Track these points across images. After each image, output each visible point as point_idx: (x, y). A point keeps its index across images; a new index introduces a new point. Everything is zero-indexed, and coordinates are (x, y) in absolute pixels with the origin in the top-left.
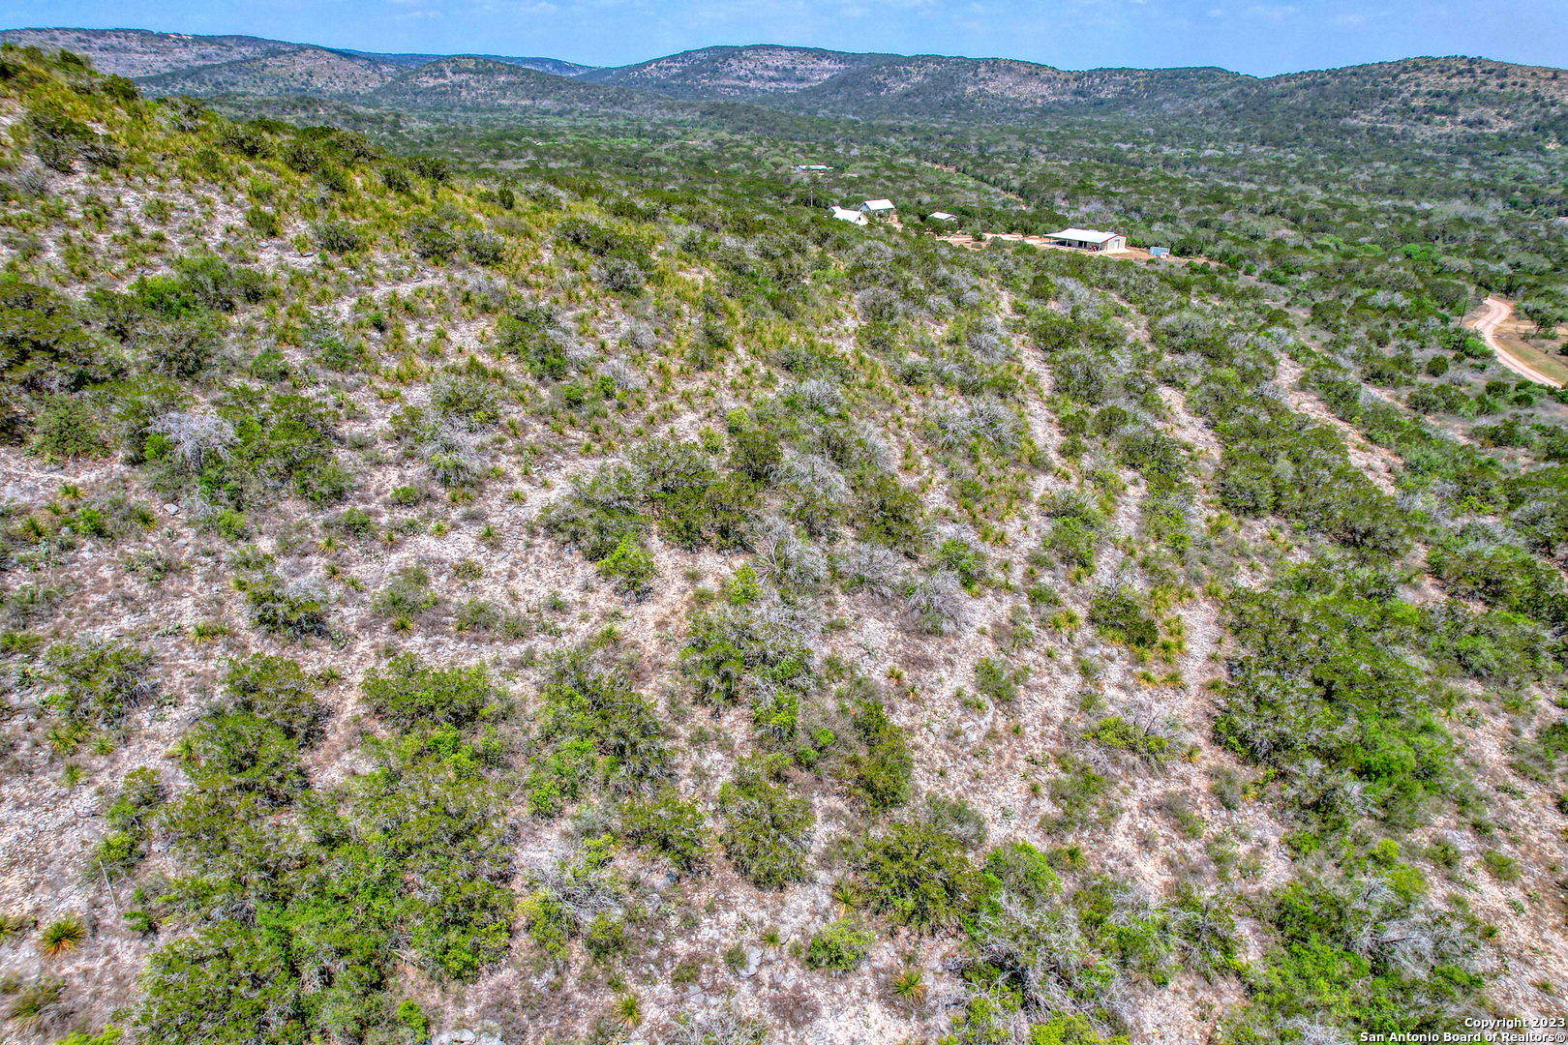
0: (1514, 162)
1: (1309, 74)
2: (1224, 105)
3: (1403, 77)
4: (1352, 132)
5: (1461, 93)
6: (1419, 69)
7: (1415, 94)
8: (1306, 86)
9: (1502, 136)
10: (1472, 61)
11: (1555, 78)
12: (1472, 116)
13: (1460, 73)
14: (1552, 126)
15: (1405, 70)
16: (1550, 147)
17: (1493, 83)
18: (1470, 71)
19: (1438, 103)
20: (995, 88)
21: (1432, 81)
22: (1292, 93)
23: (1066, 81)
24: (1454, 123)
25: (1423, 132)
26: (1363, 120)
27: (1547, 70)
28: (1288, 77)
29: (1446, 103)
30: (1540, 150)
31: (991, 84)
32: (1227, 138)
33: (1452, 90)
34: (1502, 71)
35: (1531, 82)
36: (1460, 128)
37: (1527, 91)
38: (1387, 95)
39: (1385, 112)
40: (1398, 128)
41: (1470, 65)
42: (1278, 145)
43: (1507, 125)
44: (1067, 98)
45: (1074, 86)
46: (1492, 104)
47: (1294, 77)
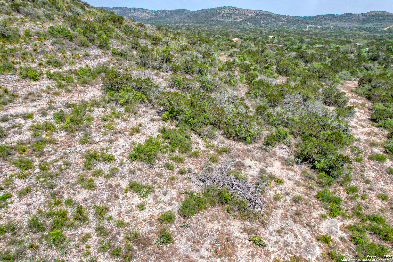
0: (243, 25)
1: (204, 10)
2: (188, 16)
3: (221, 10)
4: (214, 21)
5: (232, 13)
6: (224, 9)
7: (224, 13)
8: (203, 12)
9: (240, 21)
10: (233, 7)
11: (247, 11)
12: (235, 17)
13: (231, 9)
14: (248, 20)
15: (222, 9)
16: (248, 23)
17: (237, 12)
18: (233, 9)
19: (228, 15)
20: (136, 15)
21: (227, 11)
22: (201, 14)
23: (153, 13)
24: (232, 19)
25: (227, 21)
26: (215, 18)
27: (246, 9)
28: (200, 11)
29: (230, 15)
30: (247, 24)
31: (135, 14)
32: (189, 23)
33: (231, 13)
34: (238, 9)
35: (244, 12)
36: (233, 20)
37: (243, 13)
38: (219, 13)
39: (219, 17)
40: (222, 20)
41: (233, 8)
42: (200, 24)
43: (241, 20)
44: (153, 17)
45: (154, 14)
46: (238, 15)
47: (201, 10)
